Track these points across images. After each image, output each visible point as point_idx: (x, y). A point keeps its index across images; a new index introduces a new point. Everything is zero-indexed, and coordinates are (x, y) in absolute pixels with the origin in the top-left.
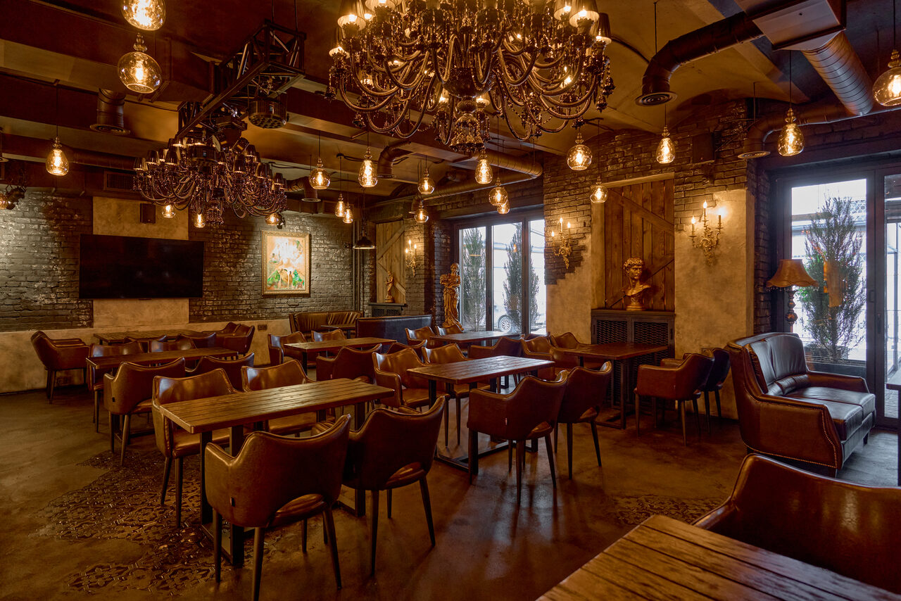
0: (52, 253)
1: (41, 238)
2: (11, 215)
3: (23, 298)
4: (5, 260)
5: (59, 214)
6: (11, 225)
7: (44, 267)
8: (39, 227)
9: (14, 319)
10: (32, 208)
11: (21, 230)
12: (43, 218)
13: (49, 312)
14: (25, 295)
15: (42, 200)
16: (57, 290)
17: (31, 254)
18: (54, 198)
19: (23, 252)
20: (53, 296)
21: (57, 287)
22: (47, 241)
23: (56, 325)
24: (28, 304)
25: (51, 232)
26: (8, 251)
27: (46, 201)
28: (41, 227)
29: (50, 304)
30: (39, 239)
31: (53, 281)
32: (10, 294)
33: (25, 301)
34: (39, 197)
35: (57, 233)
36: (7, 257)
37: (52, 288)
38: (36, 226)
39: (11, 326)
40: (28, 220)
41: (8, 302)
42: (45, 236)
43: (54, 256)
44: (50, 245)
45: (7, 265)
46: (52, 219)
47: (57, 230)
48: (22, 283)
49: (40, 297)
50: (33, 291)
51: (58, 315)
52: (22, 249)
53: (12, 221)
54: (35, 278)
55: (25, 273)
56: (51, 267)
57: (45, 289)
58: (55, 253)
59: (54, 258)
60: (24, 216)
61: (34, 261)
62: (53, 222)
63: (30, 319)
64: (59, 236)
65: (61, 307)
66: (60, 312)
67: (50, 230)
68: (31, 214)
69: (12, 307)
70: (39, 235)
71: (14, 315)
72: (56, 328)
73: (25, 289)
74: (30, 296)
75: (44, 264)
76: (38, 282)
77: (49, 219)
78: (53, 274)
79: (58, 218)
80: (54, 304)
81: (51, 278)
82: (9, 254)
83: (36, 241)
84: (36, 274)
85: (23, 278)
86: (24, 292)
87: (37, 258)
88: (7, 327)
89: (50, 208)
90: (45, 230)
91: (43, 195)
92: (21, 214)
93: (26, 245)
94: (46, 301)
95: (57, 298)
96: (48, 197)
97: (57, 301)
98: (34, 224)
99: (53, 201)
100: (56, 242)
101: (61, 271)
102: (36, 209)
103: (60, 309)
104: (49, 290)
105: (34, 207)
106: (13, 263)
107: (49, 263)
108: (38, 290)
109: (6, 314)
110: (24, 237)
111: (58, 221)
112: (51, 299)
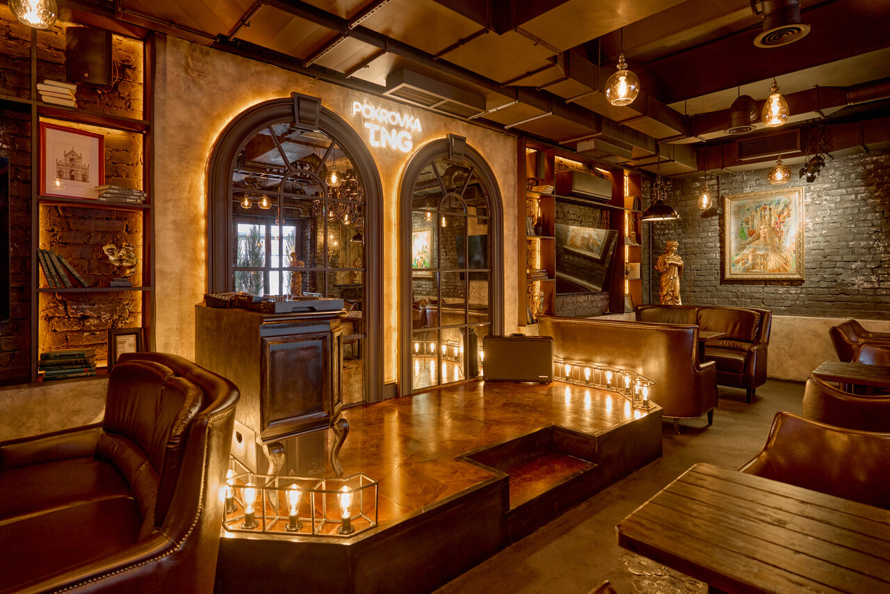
0: (873, 226)
1: (859, 209)
2: (825, 189)
3: (839, 281)
4: (820, 239)
5: (881, 177)
6: (826, 200)
7: (863, 244)
8: (856, 197)
9: (830, 304)
10: (848, 176)
11: (836, 203)
12: (861, 186)
13: (869, 298)
14: (841, 277)
15: (859, 165)
16: (880, 272)
17: (847, 229)
18: (875, 158)
19: (838, 228)
20: (874, 278)
21: (879, 267)
22: (866, 212)
23: (878, 314)
24: (845, 288)
25: (871, 201)
26: (823, 229)
27: (864, 165)
28: (859, 197)
29: (871, 288)
30: (857, 211)
31: (874, 261)
32: (825, 276)
33: (841, 284)
34: (856, 162)
35: (879, 201)
36: (821, 235)
37: (872, 269)
38: (853, 197)
39: (826, 312)
40: (844, 191)
41: (823, 284)
42: (865, 206)
43: (875, 229)
44: (869, 217)
45: (821, 244)
46: (872, 185)
47: (878, 197)
48: (838, 264)
49: (858, 280)
50: (850, 272)
51: (880, 303)
52: (838, 225)
53: (826, 195)
54: (852, 257)
55: (841, 252)
56: (871, 243)
57: (864, 270)
58: (876, 226)
59: (875, 232)
60: (839, 187)
61: (850, 237)
62: (874, 188)
63: (847, 305)
64: (882, 204)
65: (884, 292)
66: (883, 299)
67: (870, 198)
68: (848, 183)
69: (827, 290)
70: (856, 207)
71: (829, 299)
72: (878, 319)
73: (841, 270)
74: (846, 277)
75: (862, 240)
76: (855, 261)
77: (868, 185)
78: (873, 253)
79: (880, 181)
80: (875, 289)
81: (871, 256)
82: (823, 232)
83: (853, 214)
84: (853, 252)
85: (839, 258)
86: (841, 274)
87: (854, 234)
88: (822, 312)
89: (870, 172)
90: (864, 200)
91: (861, 157)
92: (835, 185)
93: (841, 220)
94: (866, 285)
95: (879, 281)
96: (867, 159)
97: (879, 285)
98: (850, 194)
99: (873, 162)
100: (877, 212)
101: (885, 247)
102: (853, 176)
103: (883, 295)
104: (870, 271)
105: (850, 174)
106: (828, 241)
107: (869, 238)
108: (856, 272)
109: (822, 297)
110: (840, 211)
111: (879, 185)
112: (872, 282)
